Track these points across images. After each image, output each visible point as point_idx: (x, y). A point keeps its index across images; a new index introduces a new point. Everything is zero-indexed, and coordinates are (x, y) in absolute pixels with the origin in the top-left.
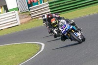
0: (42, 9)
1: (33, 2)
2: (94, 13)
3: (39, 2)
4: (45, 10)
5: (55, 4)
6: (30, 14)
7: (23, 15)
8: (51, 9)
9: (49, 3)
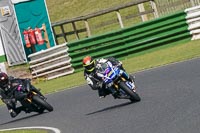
0: (53, 57)
1: (37, 43)
2: (162, 64)
3: (48, 44)
4: (60, 60)
5: (80, 46)
6: (31, 70)
7: (17, 71)
8: (72, 57)
9: (69, 46)
